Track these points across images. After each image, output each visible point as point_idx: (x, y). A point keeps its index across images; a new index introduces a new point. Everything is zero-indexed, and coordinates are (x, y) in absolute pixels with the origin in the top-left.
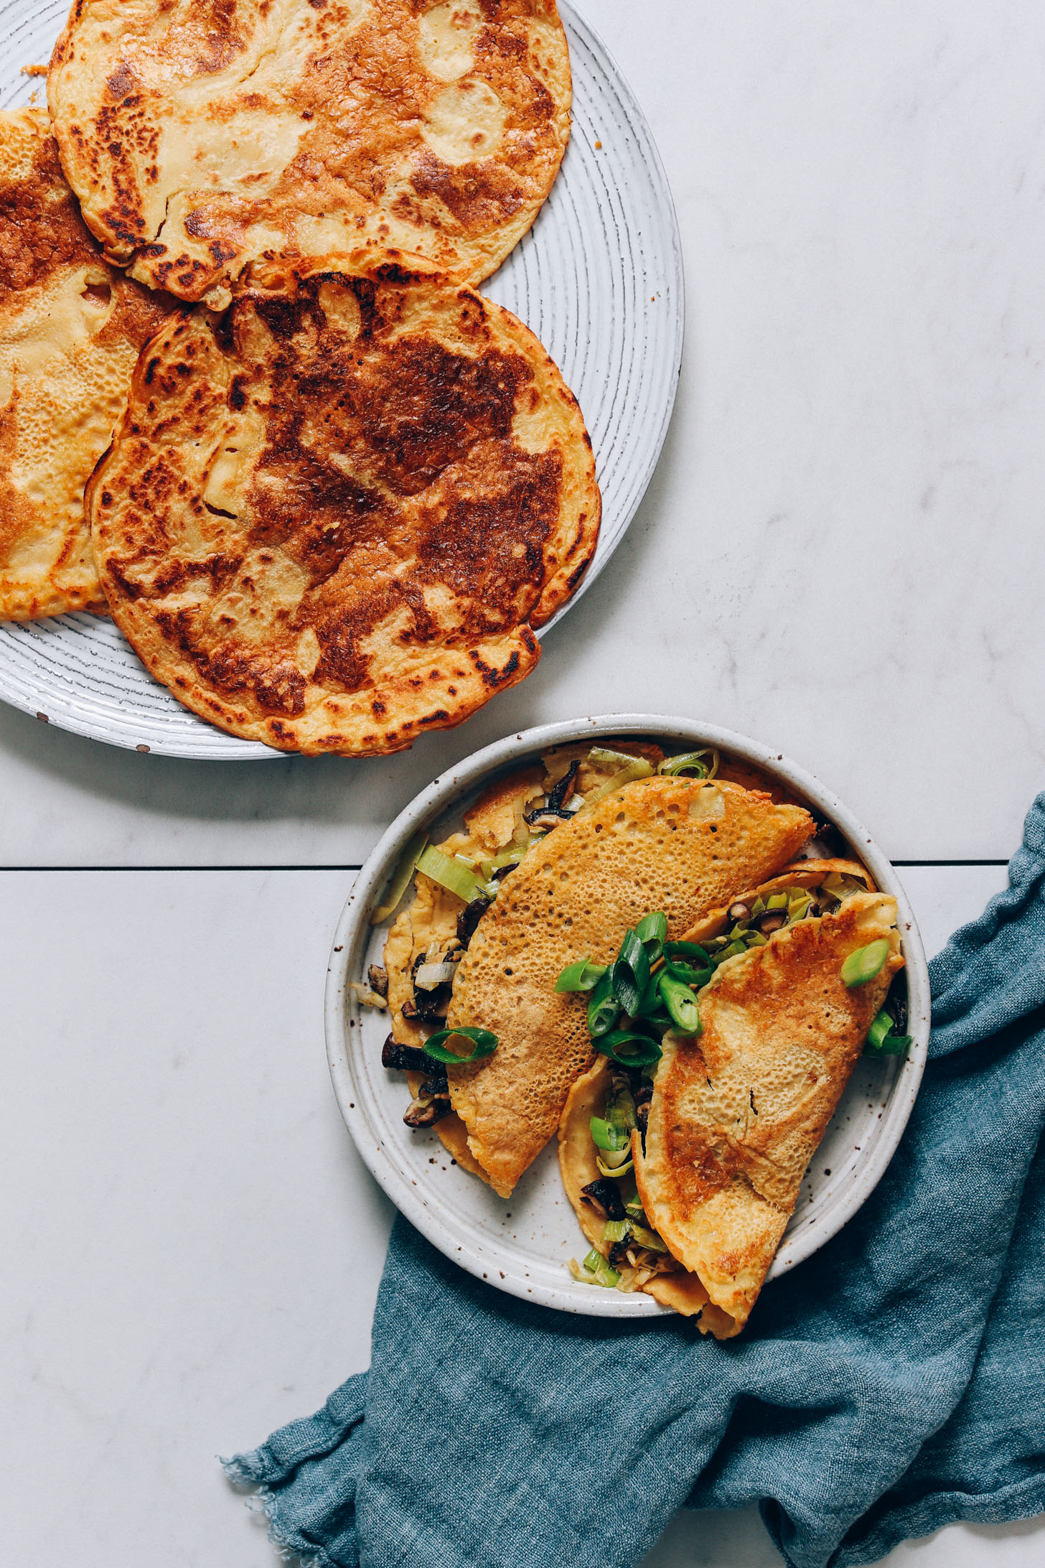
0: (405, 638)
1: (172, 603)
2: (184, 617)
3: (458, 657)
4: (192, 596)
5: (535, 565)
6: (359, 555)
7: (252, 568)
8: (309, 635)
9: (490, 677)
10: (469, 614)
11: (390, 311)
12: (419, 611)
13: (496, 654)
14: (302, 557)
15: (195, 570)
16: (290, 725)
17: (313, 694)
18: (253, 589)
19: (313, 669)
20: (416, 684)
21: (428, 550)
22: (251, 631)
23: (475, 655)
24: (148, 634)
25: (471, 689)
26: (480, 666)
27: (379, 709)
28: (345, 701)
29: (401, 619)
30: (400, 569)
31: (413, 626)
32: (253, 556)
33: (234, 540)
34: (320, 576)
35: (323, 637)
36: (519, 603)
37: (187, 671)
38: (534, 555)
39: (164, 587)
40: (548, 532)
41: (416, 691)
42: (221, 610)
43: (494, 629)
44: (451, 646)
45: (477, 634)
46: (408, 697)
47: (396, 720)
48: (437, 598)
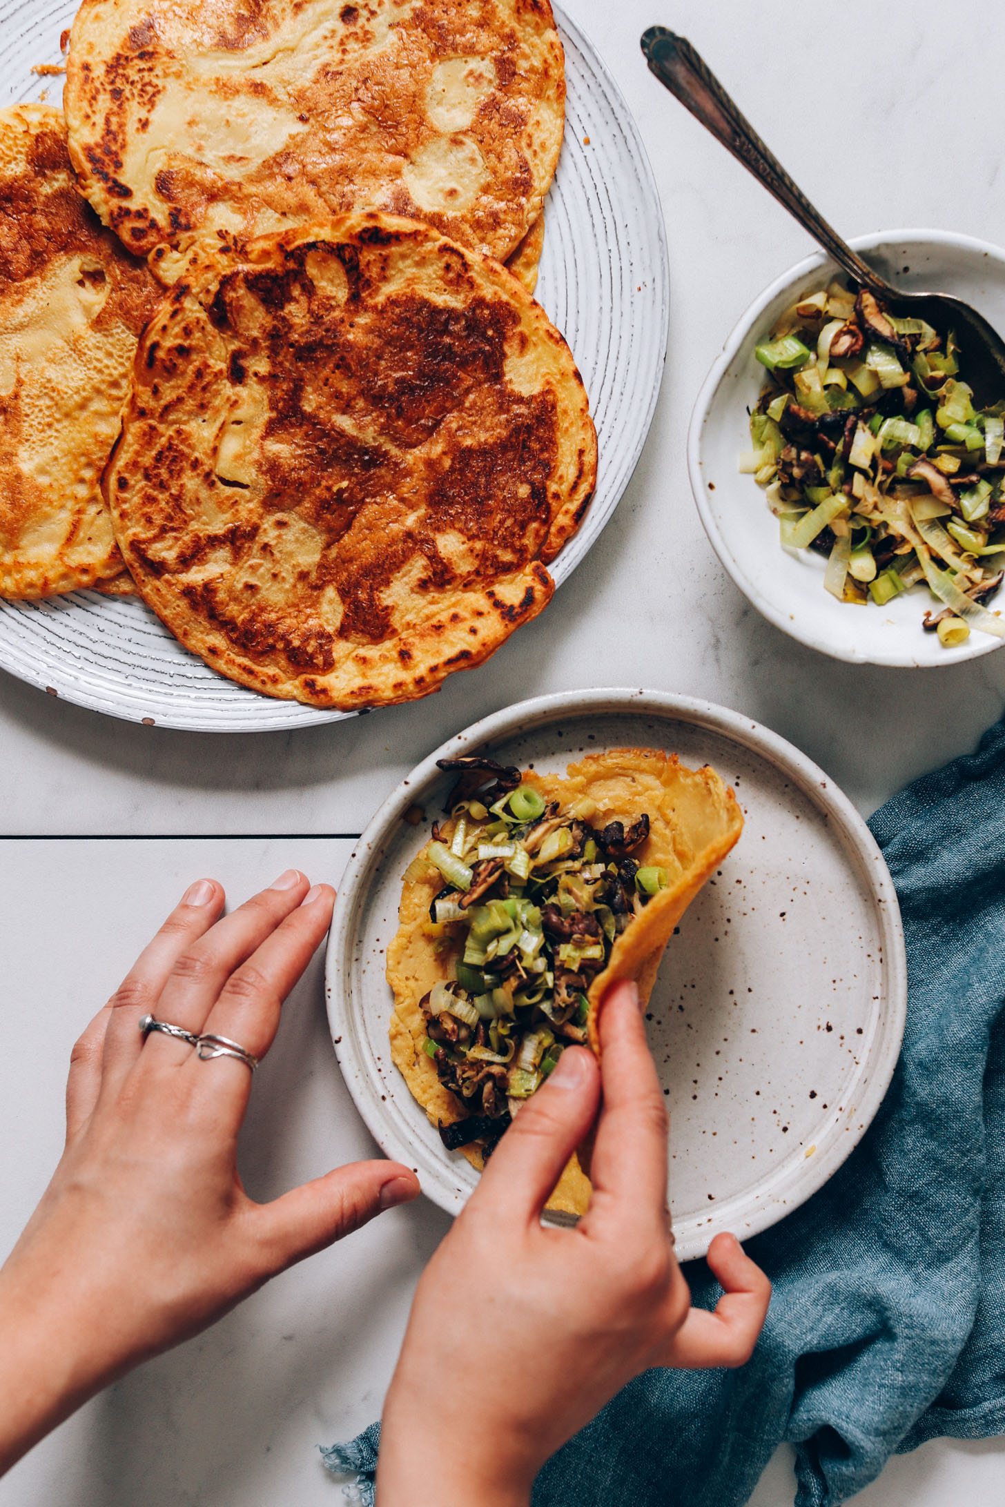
0: (423, 586)
1: (196, 576)
2: (209, 587)
3: (476, 599)
4: (215, 567)
5: (540, 503)
6: (370, 510)
7: (269, 534)
8: (331, 592)
9: (508, 613)
10: (483, 557)
11: (374, 271)
12: (434, 558)
13: (511, 591)
14: (315, 519)
15: (214, 541)
16: (322, 681)
17: (341, 649)
18: (272, 554)
19: (338, 624)
20: (438, 628)
21: (437, 498)
22: (275, 595)
23: (491, 595)
24: (176, 608)
25: (492, 627)
26: (498, 604)
27: (405, 656)
28: (372, 652)
29: (417, 568)
30: (411, 520)
31: (430, 574)
32: (268, 523)
33: (249, 507)
34: (334, 535)
35: (344, 593)
36: (529, 541)
37: (217, 640)
38: (539, 493)
39: (186, 561)
40: (548, 469)
41: (439, 635)
42: (244, 577)
43: (507, 568)
44: (469, 588)
45: (492, 575)
46: (431, 642)
47: (422, 664)
48: (450, 544)
